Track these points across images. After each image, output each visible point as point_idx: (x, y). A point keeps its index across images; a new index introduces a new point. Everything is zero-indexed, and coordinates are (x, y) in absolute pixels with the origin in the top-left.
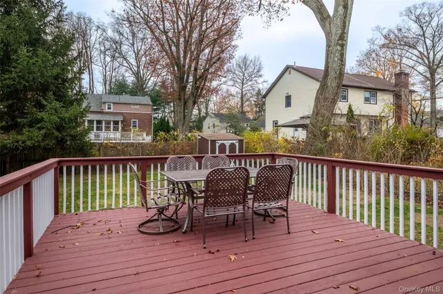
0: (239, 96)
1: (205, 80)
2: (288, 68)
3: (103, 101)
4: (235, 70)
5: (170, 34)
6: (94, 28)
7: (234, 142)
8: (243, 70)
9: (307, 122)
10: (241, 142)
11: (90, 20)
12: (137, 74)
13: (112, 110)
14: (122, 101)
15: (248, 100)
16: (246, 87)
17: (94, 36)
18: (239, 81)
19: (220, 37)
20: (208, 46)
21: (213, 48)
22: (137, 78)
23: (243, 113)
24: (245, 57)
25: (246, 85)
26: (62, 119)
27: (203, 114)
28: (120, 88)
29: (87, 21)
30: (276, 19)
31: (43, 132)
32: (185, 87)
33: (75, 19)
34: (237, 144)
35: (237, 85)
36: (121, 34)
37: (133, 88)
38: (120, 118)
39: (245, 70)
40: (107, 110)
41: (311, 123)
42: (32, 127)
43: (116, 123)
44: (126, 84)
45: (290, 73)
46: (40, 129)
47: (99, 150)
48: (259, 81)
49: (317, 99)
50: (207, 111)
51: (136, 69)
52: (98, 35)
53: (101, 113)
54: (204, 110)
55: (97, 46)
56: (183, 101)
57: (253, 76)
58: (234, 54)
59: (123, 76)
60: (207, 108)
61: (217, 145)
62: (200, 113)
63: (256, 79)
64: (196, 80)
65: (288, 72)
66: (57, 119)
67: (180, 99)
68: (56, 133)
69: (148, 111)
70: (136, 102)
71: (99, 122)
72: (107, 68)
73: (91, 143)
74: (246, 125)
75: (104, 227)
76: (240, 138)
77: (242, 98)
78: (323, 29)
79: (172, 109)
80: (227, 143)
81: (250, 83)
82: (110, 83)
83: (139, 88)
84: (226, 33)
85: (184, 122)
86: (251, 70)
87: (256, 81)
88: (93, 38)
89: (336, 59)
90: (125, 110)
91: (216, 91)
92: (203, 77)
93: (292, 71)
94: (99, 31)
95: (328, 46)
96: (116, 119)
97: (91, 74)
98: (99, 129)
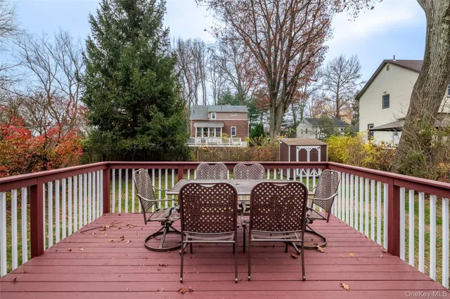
0: (335, 99)
1: (295, 86)
2: (385, 64)
3: (209, 111)
4: (330, 73)
5: (263, 45)
6: (206, 50)
7: (316, 147)
8: (339, 72)
9: (402, 124)
10: (323, 147)
11: (203, 44)
12: (239, 87)
13: (215, 119)
14: (223, 110)
15: (344, 103)
16: (342, 90)
17: (207, 57)
18: (335, 84)
19: (310, 40)
20: (297, 51)
21: (303, 53)
22: (238, 89)
23: (338, 116)
24: (341, 59)
25: (342, 88)
26: (163, 127)
27: (298, 120)
28: (226, 99)
29: (201, 45)
30: (365, 9)
31: (150, 137)
32: (276, 94)
33: (192, 45)
34: (319, 150)
35: (332, 89)
36: (225, 52)
37: (236, 99)
38: (221, 126)
39: (341, 72)
40: (212, 119)
41: (405, 126)
42: (143, 134)
43: (218, 130)
44: (230, 96)
45: (388, 69)
46: (149, 135)
47: (196, 153)
48: (356, 83)
49: (414, 94)
50: (302, 116)
51: (237, 81)
52: (209, 56)
53: (208, 121)
54: (298, 116)
55: (209, 65)
56: (274, 107)
57: (350, 77)
58: (323, 56)
59: (228, 89)
60: (302, 114)
61: (298, 150)
62: (295, 119)
63: (353, 80)
64: (286, 86)
65: (385, 68)
66: (159, 126)
67: (271, 106)
68: (160, 138)
69: (244, 118)
70: (235, 110)
71: (205, 129)
72: (217, 83)
73: (189, 147)
74: (340, 130)
75: (125, 232)
76: (323, 143)
77: (337, 102)
78: (422, 7)
79: (269, 116)
80: (308, 149)
81: (346, 85)
82: (219, 95)
83: (240, 99)
84: (317, 35)
85: (275, 128)
86: (347, 71)
87: (353, 82)
88: (206, 59)
89: (441, 41)
90: (226, 118)
91: (305, 96)
92: (294, 83)
93: (391, 67)
94: (210, 52)
95: (430, 26)
96: (218, 127)
97: (204, 88)
98: (206, 134)
